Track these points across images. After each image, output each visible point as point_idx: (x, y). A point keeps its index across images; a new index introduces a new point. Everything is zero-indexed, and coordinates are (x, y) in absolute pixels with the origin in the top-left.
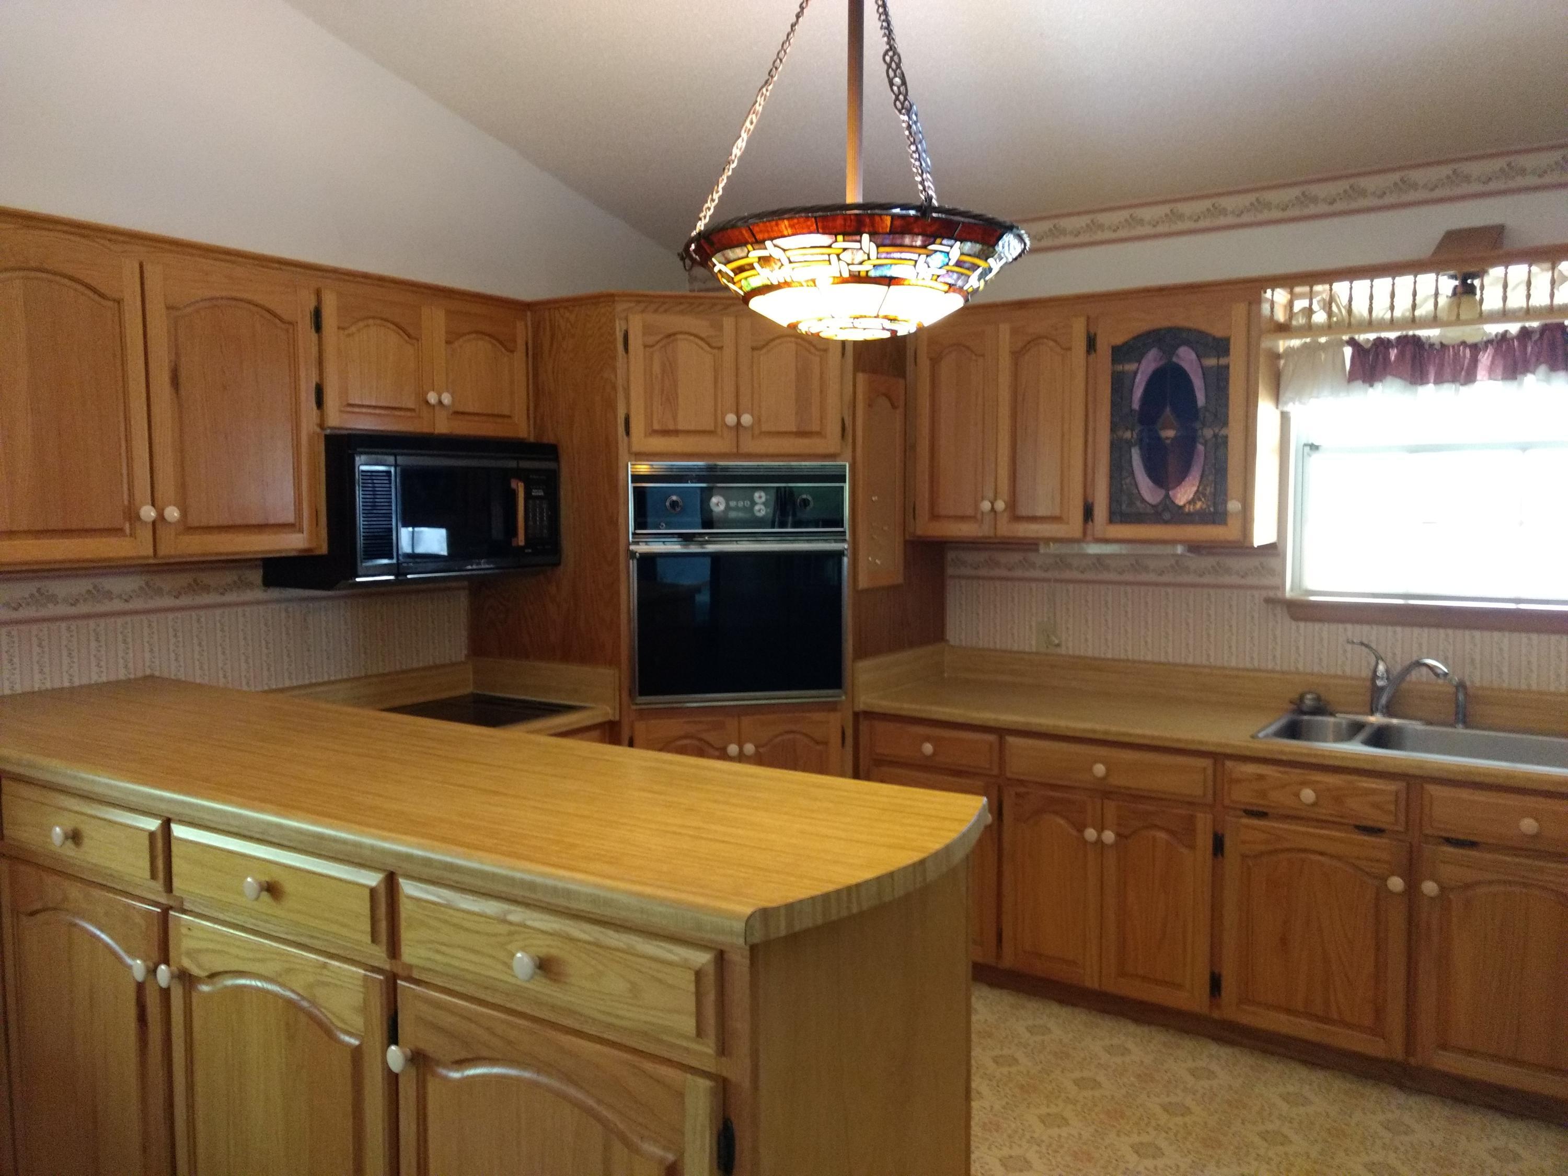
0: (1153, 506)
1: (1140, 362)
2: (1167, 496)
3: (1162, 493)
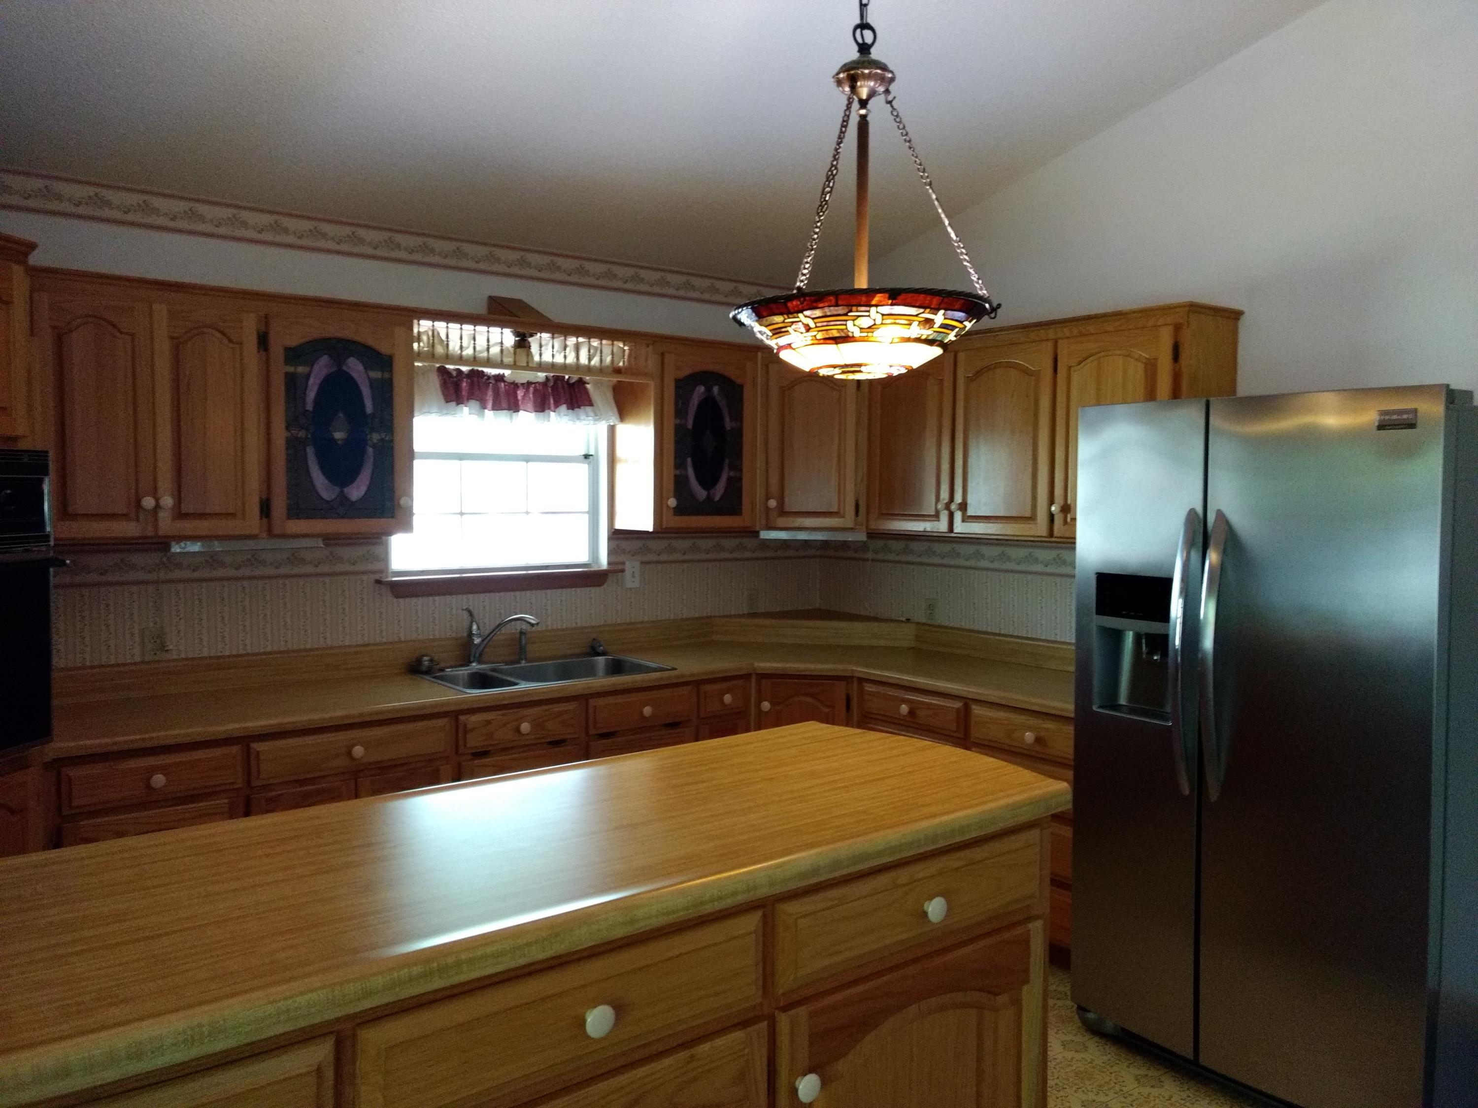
0: (328, 502)
1: (312, 365)
2: (342, 492)
3: (337, 490)
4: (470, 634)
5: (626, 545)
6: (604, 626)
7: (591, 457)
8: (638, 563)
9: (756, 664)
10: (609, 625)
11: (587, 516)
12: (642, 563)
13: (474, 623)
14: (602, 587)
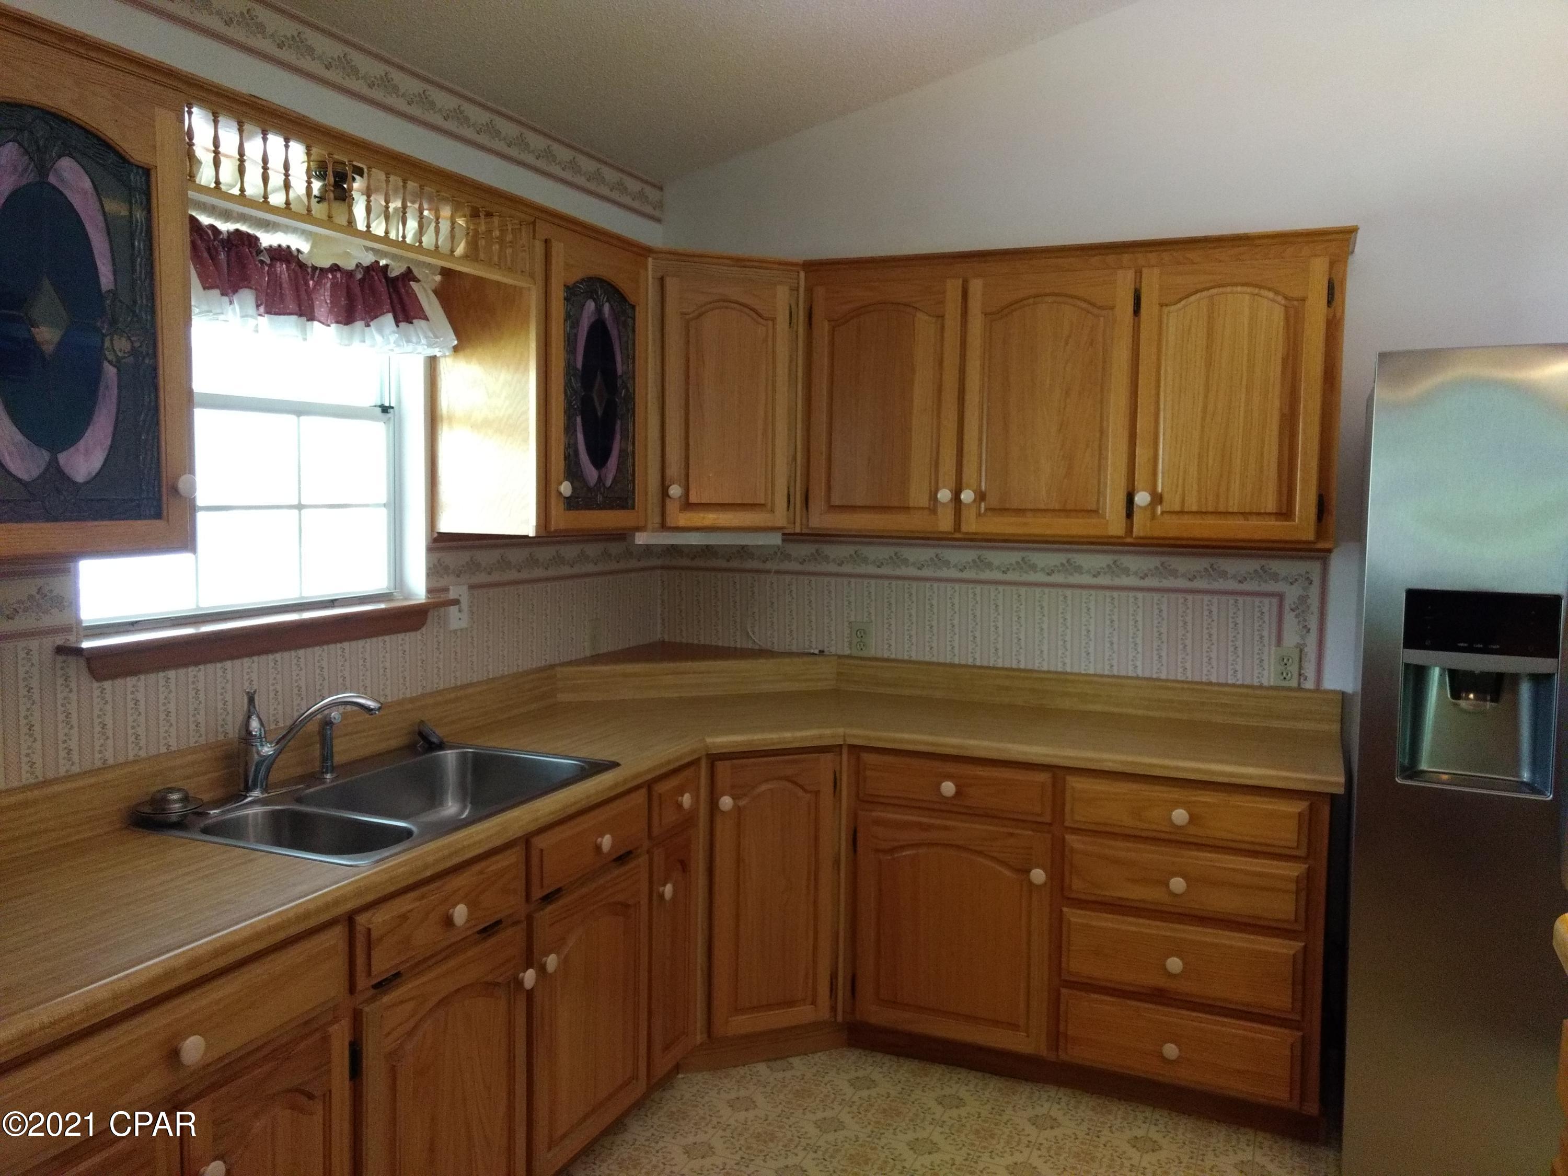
0: (24, 484)
2: (54, 463)
3: (44, 456)
4: (247, 737)
5: (452, 559)
6: (423, 696)
7: (391, 410)
8: (465, 588)
9: (709, 740)
10: (431, 694)
11: (384, 512)
12: (472, 587)
13: (254, 717)
14: (419, 632)
